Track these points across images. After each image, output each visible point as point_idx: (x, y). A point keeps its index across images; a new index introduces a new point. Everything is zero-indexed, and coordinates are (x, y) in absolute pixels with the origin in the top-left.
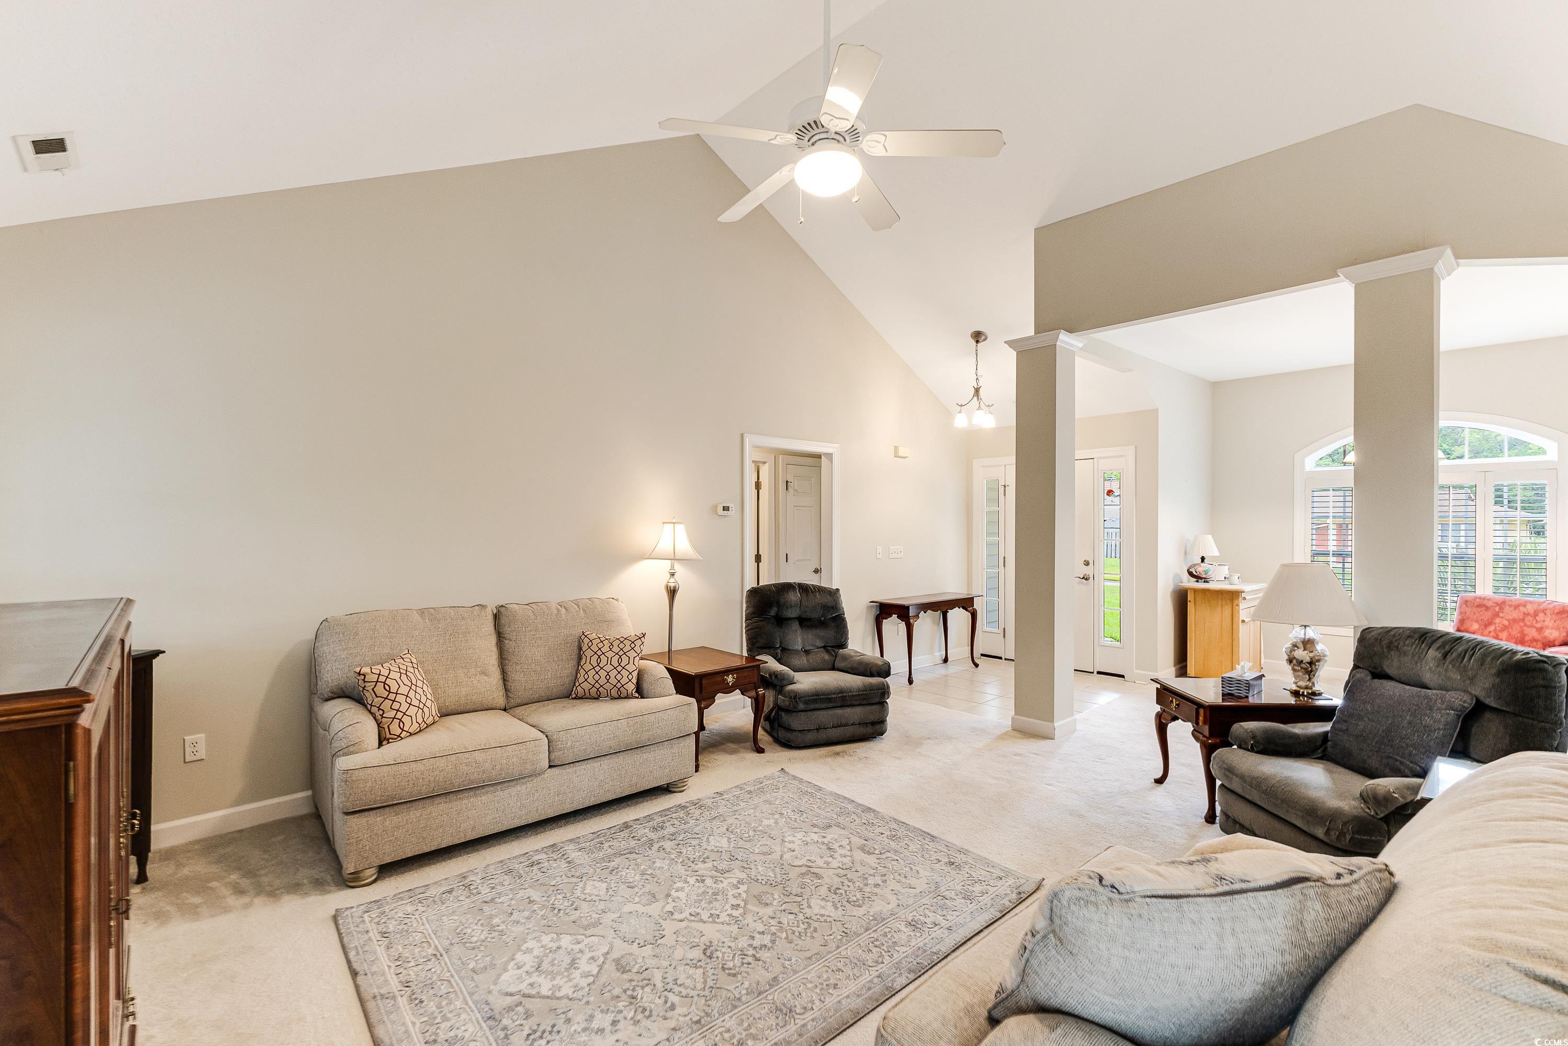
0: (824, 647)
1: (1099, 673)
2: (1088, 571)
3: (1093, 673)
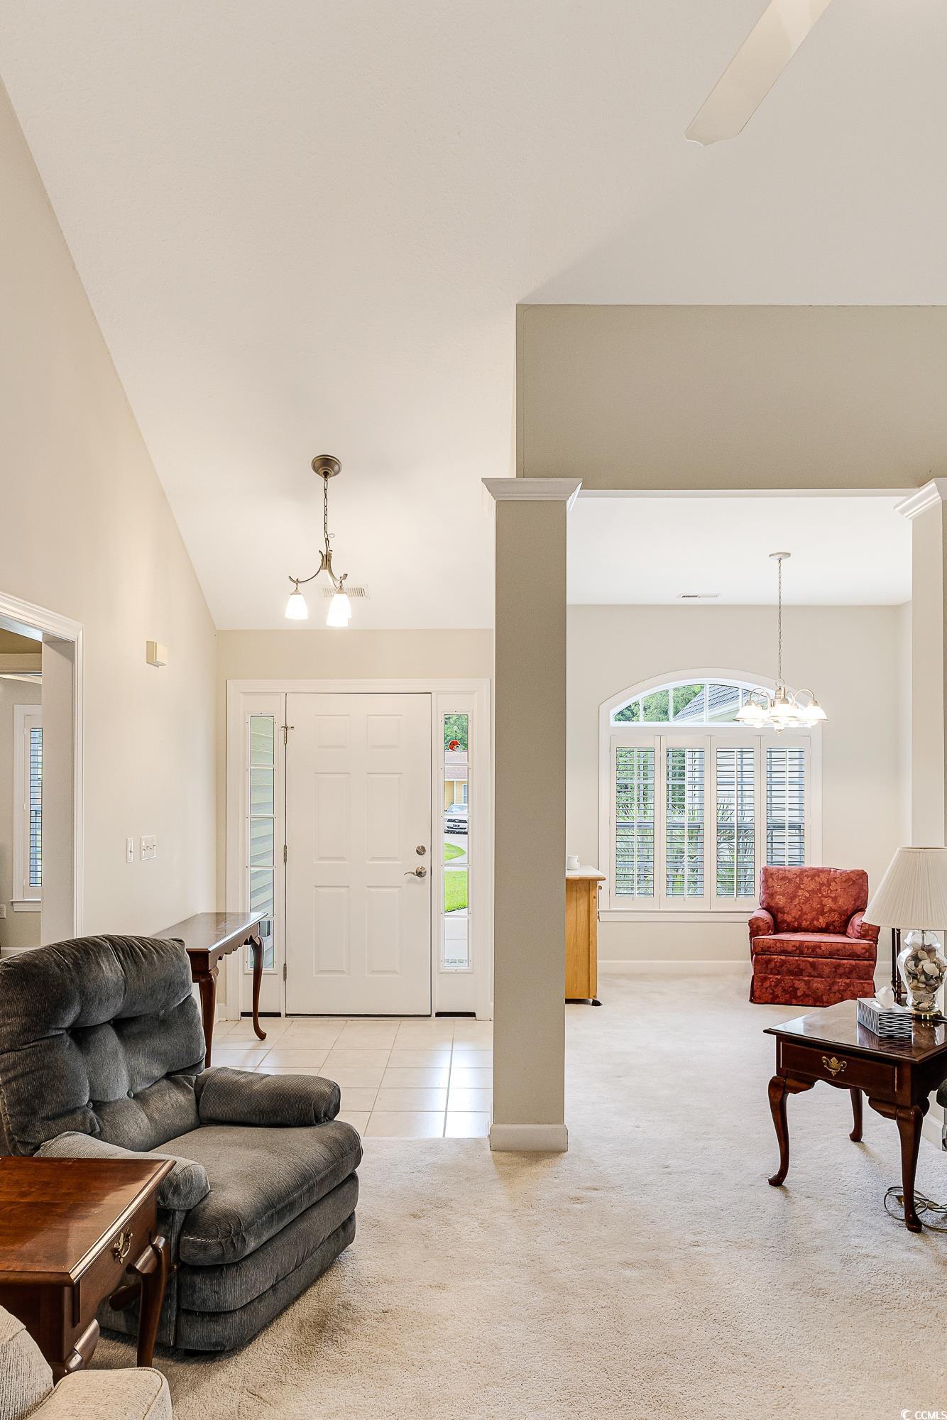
0: (168, 1076)
1: (439, 1014)
2: (423, 862)
3: (429, 1016)
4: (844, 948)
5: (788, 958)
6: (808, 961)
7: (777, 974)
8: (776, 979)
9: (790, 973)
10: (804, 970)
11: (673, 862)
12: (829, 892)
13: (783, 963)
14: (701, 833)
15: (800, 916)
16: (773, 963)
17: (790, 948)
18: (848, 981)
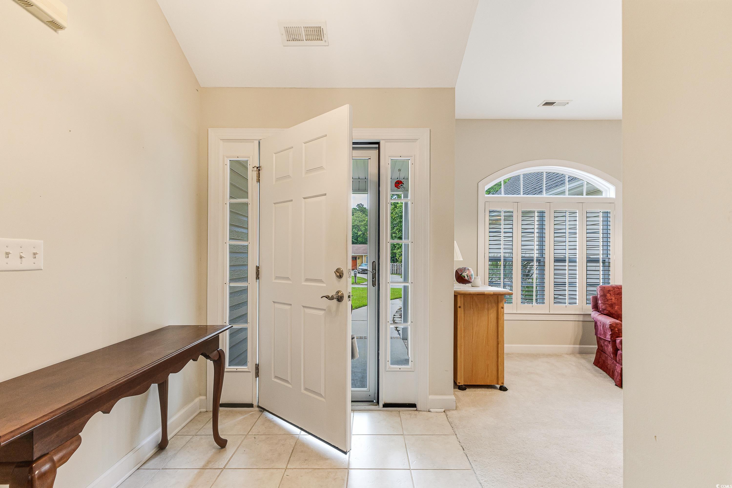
1: (386, 406)
3: (377, 406)
14: (543, 264)
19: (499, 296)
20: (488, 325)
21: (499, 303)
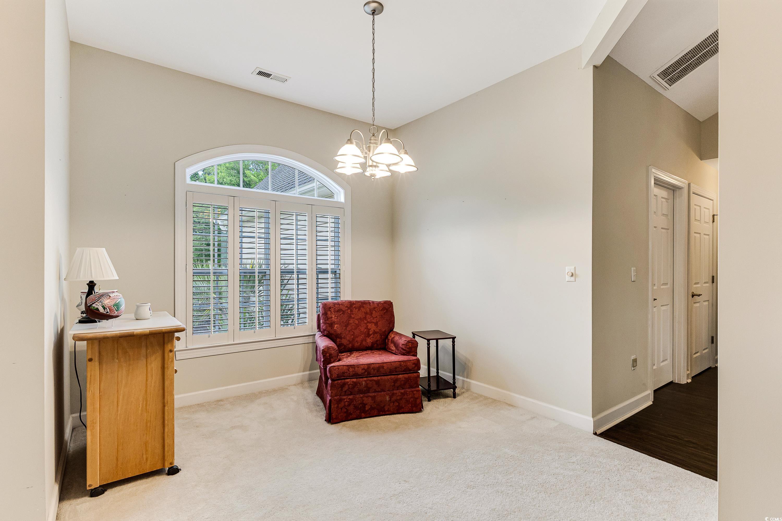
4: (401, 365)
5: (359, 379)
6: (374, 380)
7: (350, 395)
8: (349, 399)
9: (360, 392)
10: (371, 388)
11: (244, 302)
12: (372, 318)
13: (355, 384)
14: (267, 277)
15: (353, 339)
16: (347, 386)
17: (360, 371)
18: (403, 391)
19: (166, 335)
20: (147, 380)
21: (165, 346)
